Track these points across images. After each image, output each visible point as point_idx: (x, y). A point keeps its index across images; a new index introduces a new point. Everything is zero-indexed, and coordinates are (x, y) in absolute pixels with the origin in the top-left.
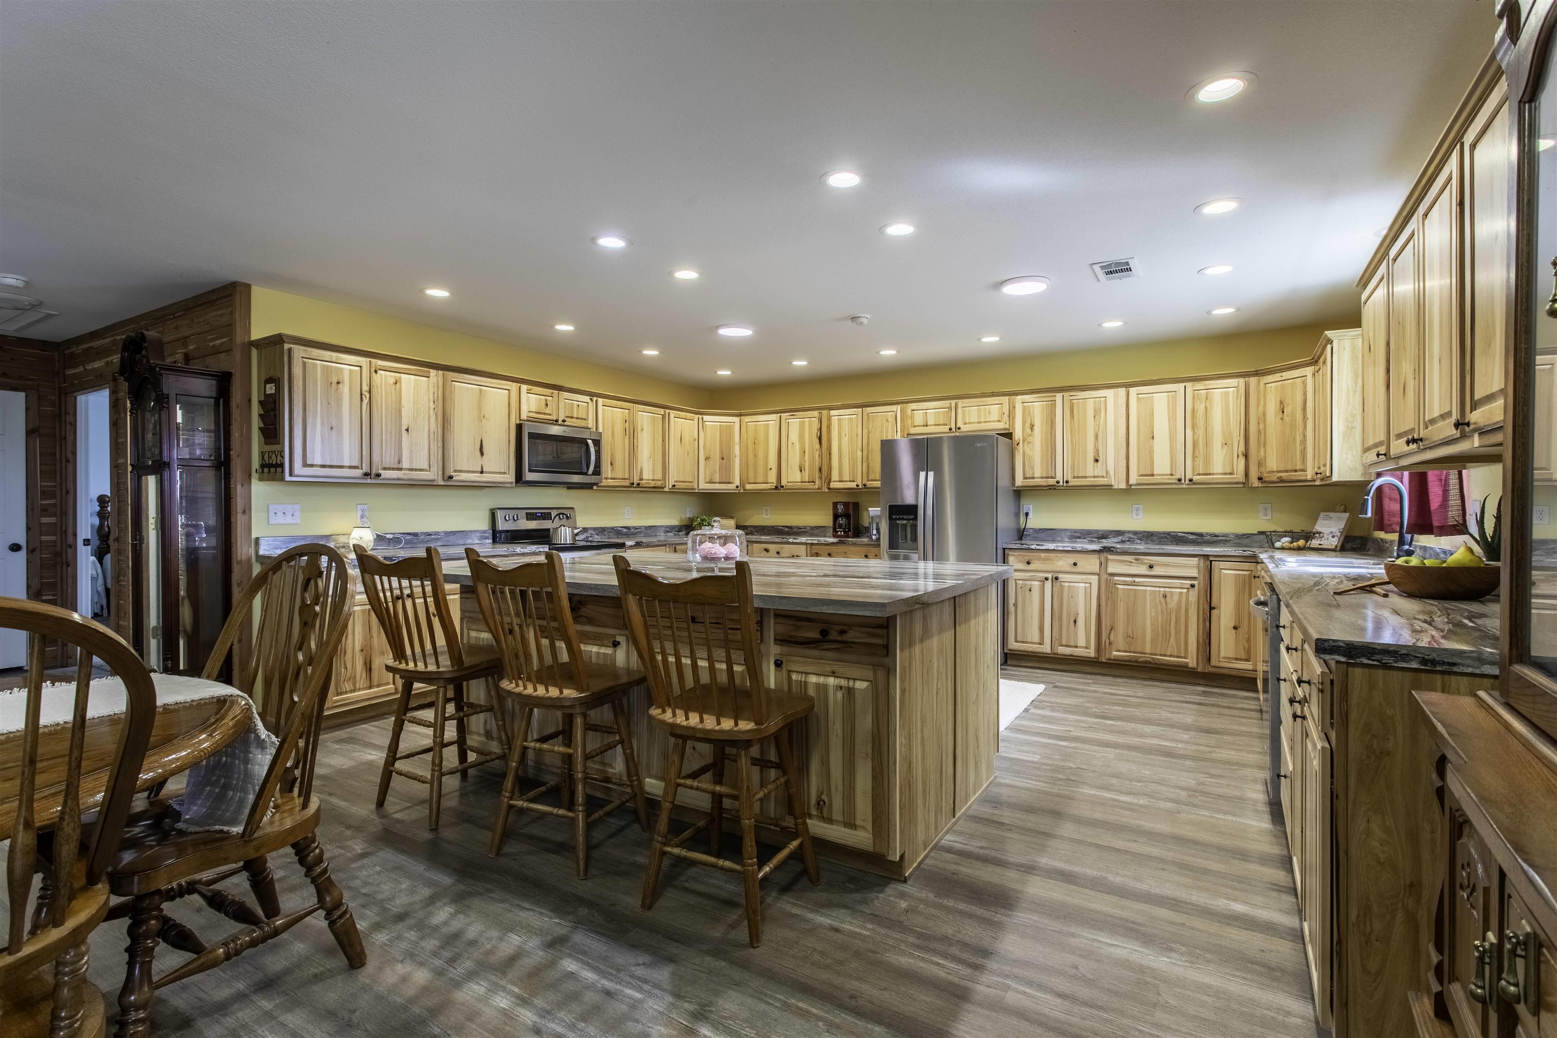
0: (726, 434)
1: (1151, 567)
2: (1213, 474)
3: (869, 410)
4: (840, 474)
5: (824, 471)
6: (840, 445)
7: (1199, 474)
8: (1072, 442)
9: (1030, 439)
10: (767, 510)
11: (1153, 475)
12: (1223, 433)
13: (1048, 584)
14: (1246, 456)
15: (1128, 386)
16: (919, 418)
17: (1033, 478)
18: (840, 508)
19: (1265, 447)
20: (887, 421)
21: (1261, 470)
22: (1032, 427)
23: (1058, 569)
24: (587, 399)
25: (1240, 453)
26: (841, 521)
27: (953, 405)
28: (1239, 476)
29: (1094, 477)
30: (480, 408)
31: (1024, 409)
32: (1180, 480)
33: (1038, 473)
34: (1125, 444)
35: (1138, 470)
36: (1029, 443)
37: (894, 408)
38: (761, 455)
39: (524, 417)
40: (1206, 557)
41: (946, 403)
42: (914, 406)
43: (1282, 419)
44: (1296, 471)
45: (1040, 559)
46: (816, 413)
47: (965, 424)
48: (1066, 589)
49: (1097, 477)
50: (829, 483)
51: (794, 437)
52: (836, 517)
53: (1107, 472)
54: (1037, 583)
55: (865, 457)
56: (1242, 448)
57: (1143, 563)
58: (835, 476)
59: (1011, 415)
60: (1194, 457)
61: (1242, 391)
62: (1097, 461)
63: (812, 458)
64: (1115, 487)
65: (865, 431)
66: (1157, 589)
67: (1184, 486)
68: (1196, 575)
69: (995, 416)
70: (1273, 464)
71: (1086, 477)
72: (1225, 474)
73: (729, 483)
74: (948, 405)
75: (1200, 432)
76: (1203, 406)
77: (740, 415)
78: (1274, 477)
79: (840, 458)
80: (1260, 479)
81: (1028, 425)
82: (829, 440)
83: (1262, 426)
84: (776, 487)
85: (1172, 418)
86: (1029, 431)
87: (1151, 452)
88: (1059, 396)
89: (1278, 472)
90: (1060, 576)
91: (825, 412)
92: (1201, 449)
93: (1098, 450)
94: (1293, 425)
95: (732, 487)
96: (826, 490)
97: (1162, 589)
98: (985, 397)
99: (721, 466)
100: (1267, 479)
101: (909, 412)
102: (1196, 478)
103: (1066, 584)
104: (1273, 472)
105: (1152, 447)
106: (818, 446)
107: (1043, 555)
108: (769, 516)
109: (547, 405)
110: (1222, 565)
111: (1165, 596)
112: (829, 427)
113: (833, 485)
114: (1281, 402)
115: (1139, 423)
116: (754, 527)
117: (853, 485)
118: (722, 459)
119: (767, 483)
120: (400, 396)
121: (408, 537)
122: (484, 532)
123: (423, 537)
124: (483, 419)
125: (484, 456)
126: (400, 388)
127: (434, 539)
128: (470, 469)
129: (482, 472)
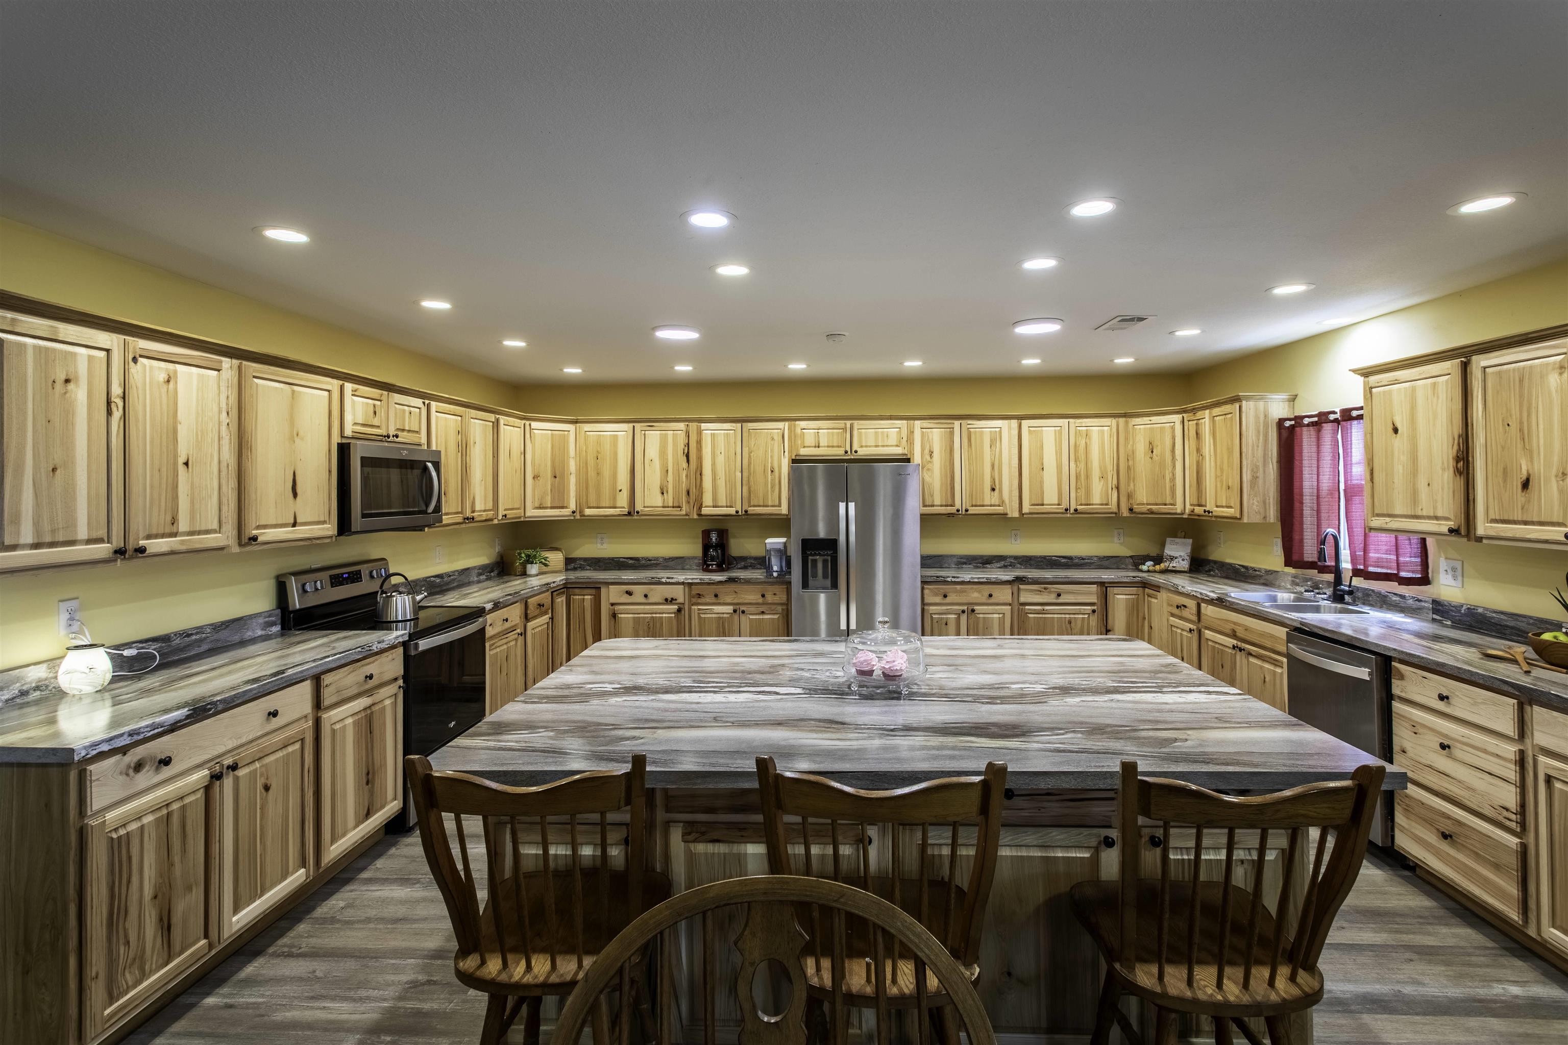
0: (559, 446)
1: (1059, 595)
2: (1093, 505)
3: (751, 425)
4: (715, 498)
5: (694, 494)
6: (714, 464)
7: (1081, 505)
8: (970, 471)
9: (929, 466)
10: (602, 539)
11: (1043, 505)
12: (1100, 468)
13: (964, 618)
14: (1118, 488)
15: (1020, 418)
16: (810, 439)
17: (933, 506)
18: (714, 537)
19: (1134, 481)
20: (773, 439)
21: (1131, 501)
22: (931, 453)
23: (974, 601)
24: (418, 402)
25: (1114, 486)
26: (712, 552)
27: (848, 426)
28: (1114, 508)
29: (991, 506)
30: (292, 420)
31: (923, 434)
32: (1066, 510)
33: (937, 501)
34: (1017, 474)
35: (1030, 499)
36: (928, 469)
37: (780, 425)
38: (606, 473)
39: (348, 432)
40: (1102, 584)
41: (841, 423)
42: (803, 424)
43: (1151, 458)
44: (1165, 505)
45: (956, 591)
46: (682, 426)
47: (862, 447)
48: (981, 621)
49: (994, 506)
50: (700, 508)
51: (653, 452)
52: (706, 547)
53: (1003, 502)
54: (953, 616)
55: (745, 479)
56: (1115, 482)
57: (1050, 592)
58: (707, 499)
59: (910, 441)
60: (1077, 489)
61: (1114, 430)
62: (993, 490)
63: (679, 477)
64: (1010, 516)
65: (746, 450)
66: (1063, 616)
67: (1068, 515)
68: (1095, 601)
69: (893, 440)
70: (1143, 497)
71: (983, 506)
72: (1102, 504)
73: (563, 507)
74: (842, 426)
75: (1082, 466)
76: (1083, 442)
77: (575, 422)
78: (1144, 509)
79: (714, 480)
80: (1131, 510)
81: (927, 451)
82: (700, 459)
83: (1131, 463)
84: (629, 514)
85: (1059, 453)
86: (928, 458)
87: (1042, 482)
88: (957, 424)
89: (1148, 504)
90: (975, 608)
91: (693, 426)
92: (1083, 481)
93: (994, 480)
94: (1162, 464)
95: (567, 512)
96: (695, 517)
97: (1067, 616)
98: (882, 419)
99: (552, 485)
100: (1136, 510)
101: (799, 431)
102: (1079, 507)
103: (981, 616)
104: (1143, 504)
105: (1042, 478)
106: (685, 465)
107: (958, 587)
108: (605, 546)
109: (375, 413)
110: (1116, 590)
111: (1070, 622)
112: (699, 443)
113: (705, 511)
114: (1150, 443)
115: (1030, 454)
116: (585, 559)
117: (732, 511)
118: (555, 477)
119: (615, 507)
120: (176, 404)
121: (153, 647)
122: (270, 614)
123: (178, 641)
124: (296, 439)
125: (298, 499)
126: (176, 389)
127: (196, 641)
128: (279, 522)
129: (295, 525)
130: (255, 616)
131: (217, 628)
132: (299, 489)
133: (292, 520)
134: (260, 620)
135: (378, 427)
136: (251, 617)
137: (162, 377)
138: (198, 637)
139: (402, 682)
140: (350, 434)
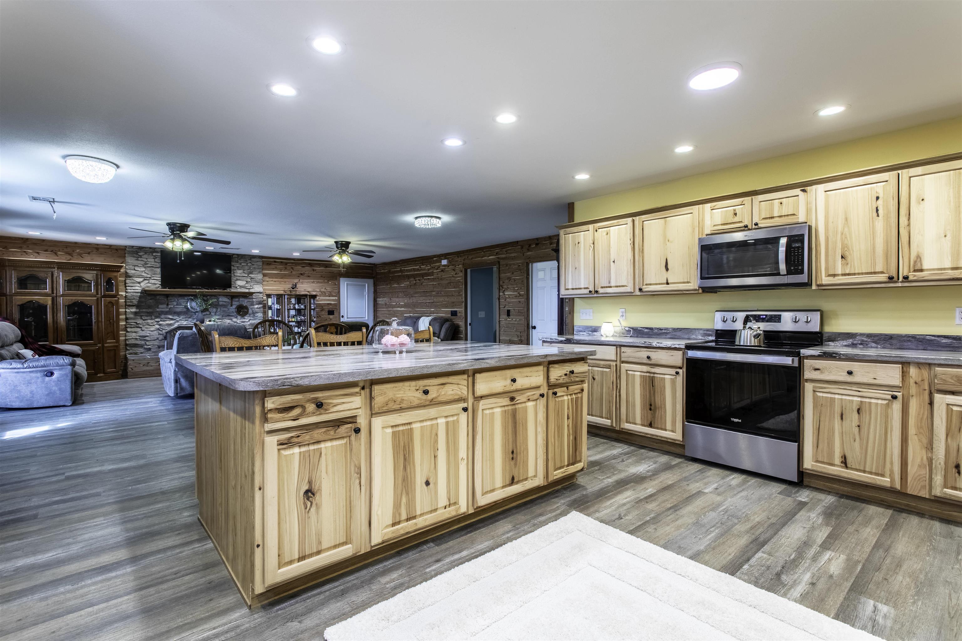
24: (796, 192)
30: (665, 235)
109: (736, 214)
120: (610, 242)
121: (646, 330)
122: (708, 330)
123: (656, 331)
124: (667, 242)
125: (669, 271)
126: (610, 236)
127: (664, 333)
128: (658, 282)
129: (668, 283)
130: (698, 329)
131: (675, 330)
132: (669, 267)
133: (665, 282)
134: (701, 332)
135: (741, 222)
136: (695, 329)
137: (605, 233)
138: (665, 331)
139: (680, 371)
140: (709, 232)
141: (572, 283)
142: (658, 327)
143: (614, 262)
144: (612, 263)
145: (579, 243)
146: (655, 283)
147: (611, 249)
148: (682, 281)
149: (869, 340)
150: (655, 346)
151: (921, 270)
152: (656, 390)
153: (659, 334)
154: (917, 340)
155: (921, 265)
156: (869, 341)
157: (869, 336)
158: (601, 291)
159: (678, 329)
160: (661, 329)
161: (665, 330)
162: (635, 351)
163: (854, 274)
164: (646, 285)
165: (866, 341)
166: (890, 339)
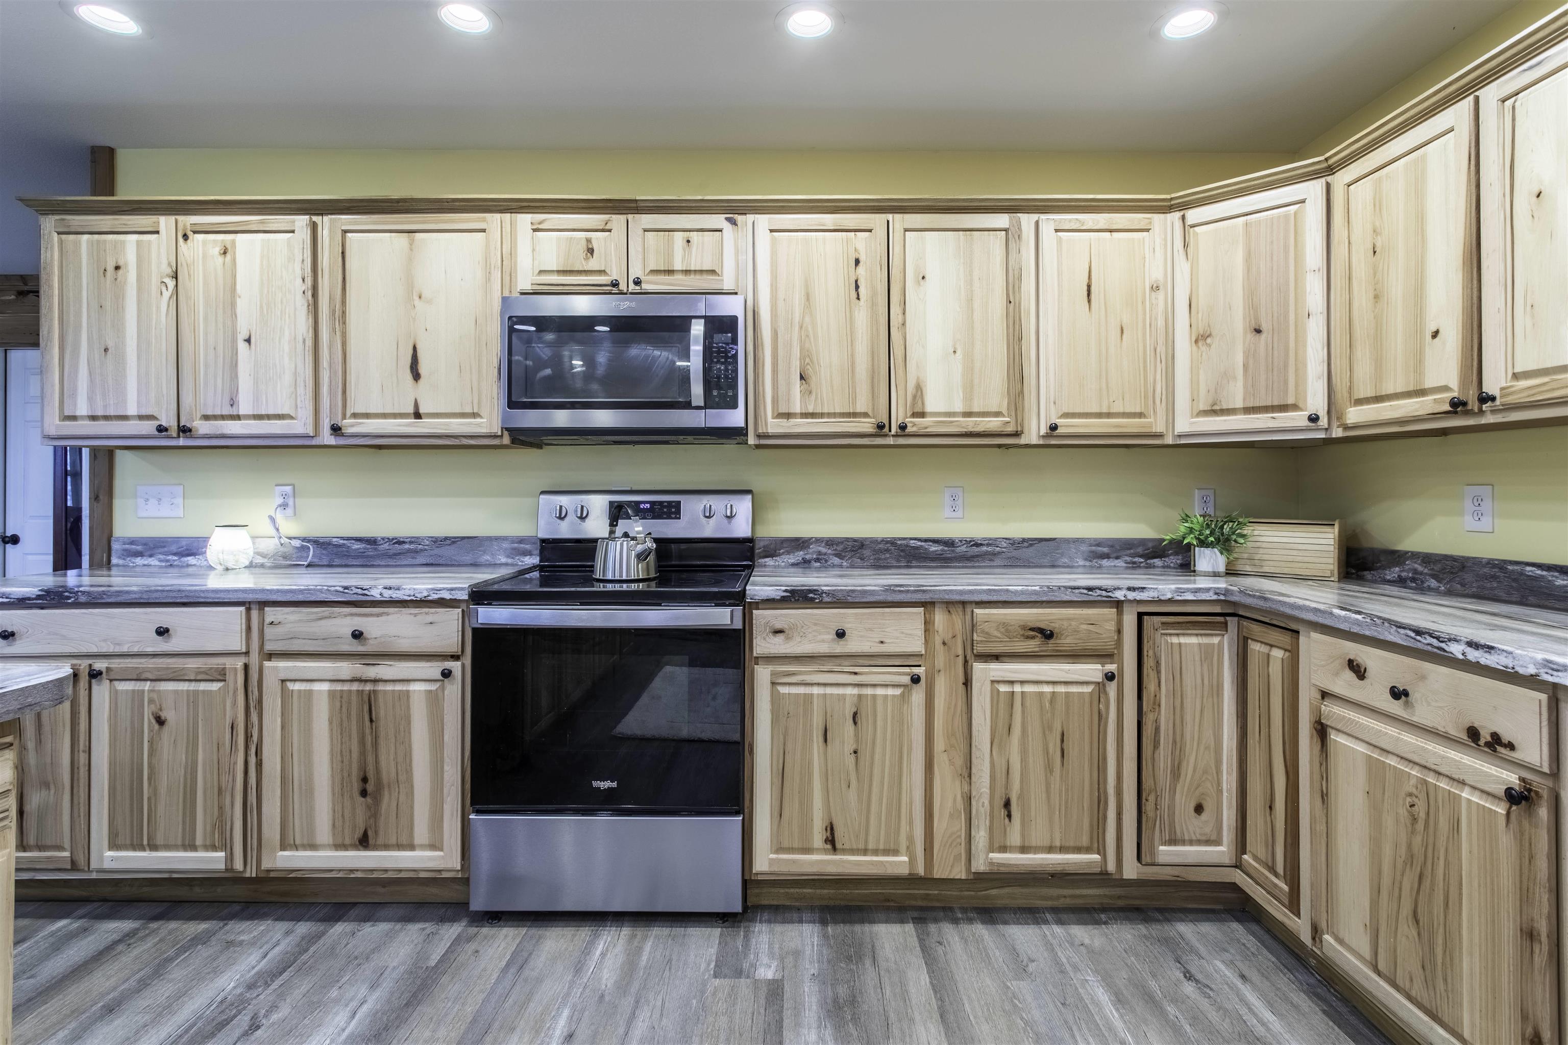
24: (718, 221)
30: (410, 279)
38: (1399, 292)
39: (523, 285)
73: (1283, 408)
77: (1328, 167)
84: (1458, 406)
95: (1298, 419)
99: (1251, 353)
109: (591, 251)
116: (1427, 559)
118: (1258, 331)
119: (1421, 392)
120: (234, 277)
121: (357, 546)
122: (521, 540)
123: (386, 546)
124: (417, 302)
125: (421, 381)
126: (234, 261)
127: (409, 551)
128: (388, 410)
129: (417, 415)
130: (497, 539)
131: (439, 542)
132: (423, 369)
133: (411, 410)
134: (505, 545)
135: (602, 272)
136: (490, 539)
137: (217, 250)
138: (412, 547)
139: (455, 666)
140: (528, 287)
141: (91, 399)
142: (390, 535)
143: (248, 341)
144: (242, 346)
145: (117, 268)
146: (380, 411)
147: (239, 302)
148: (457, 410)
149: (830, 551)
150: (379, 597)
151: (922, 415)
152: (382, 734)
153: (395, 555)
154: (898, 549)
155: (923, 404)
156: (830, 554)
157: (830, 542)
158: (202, 427)
159: (446, 538)
160: (400, 542)
161: (411, 543)
162: (313, 617)
163: (822, 415)
164: (355, 415)
165: (825, 554)
166: (860, 548)
